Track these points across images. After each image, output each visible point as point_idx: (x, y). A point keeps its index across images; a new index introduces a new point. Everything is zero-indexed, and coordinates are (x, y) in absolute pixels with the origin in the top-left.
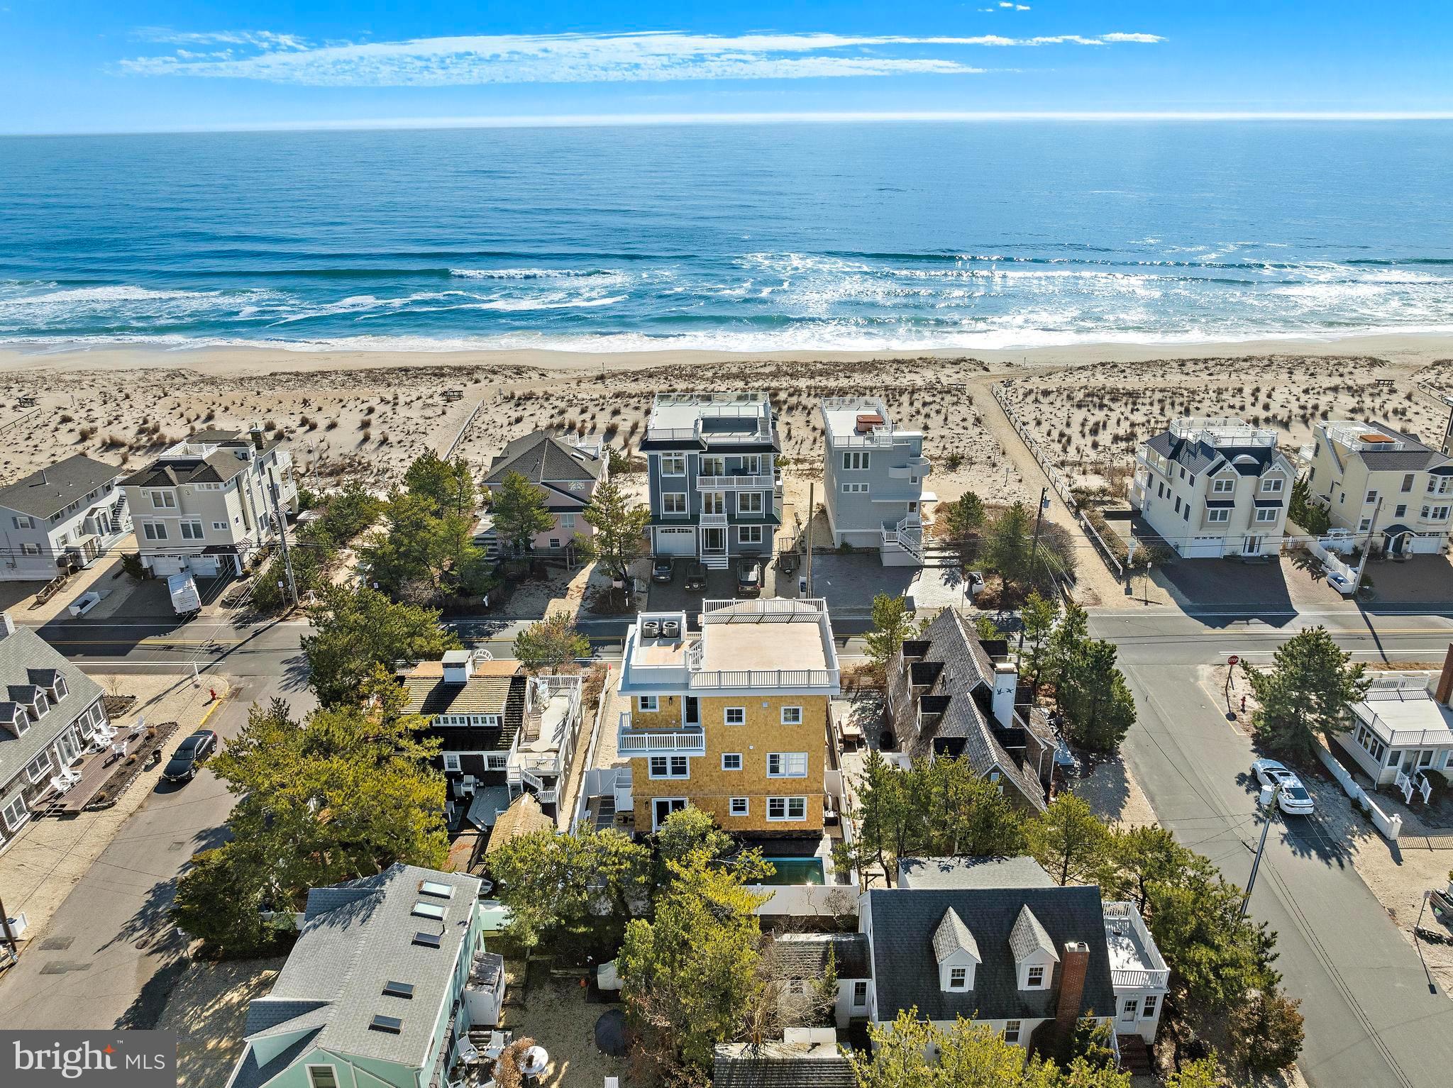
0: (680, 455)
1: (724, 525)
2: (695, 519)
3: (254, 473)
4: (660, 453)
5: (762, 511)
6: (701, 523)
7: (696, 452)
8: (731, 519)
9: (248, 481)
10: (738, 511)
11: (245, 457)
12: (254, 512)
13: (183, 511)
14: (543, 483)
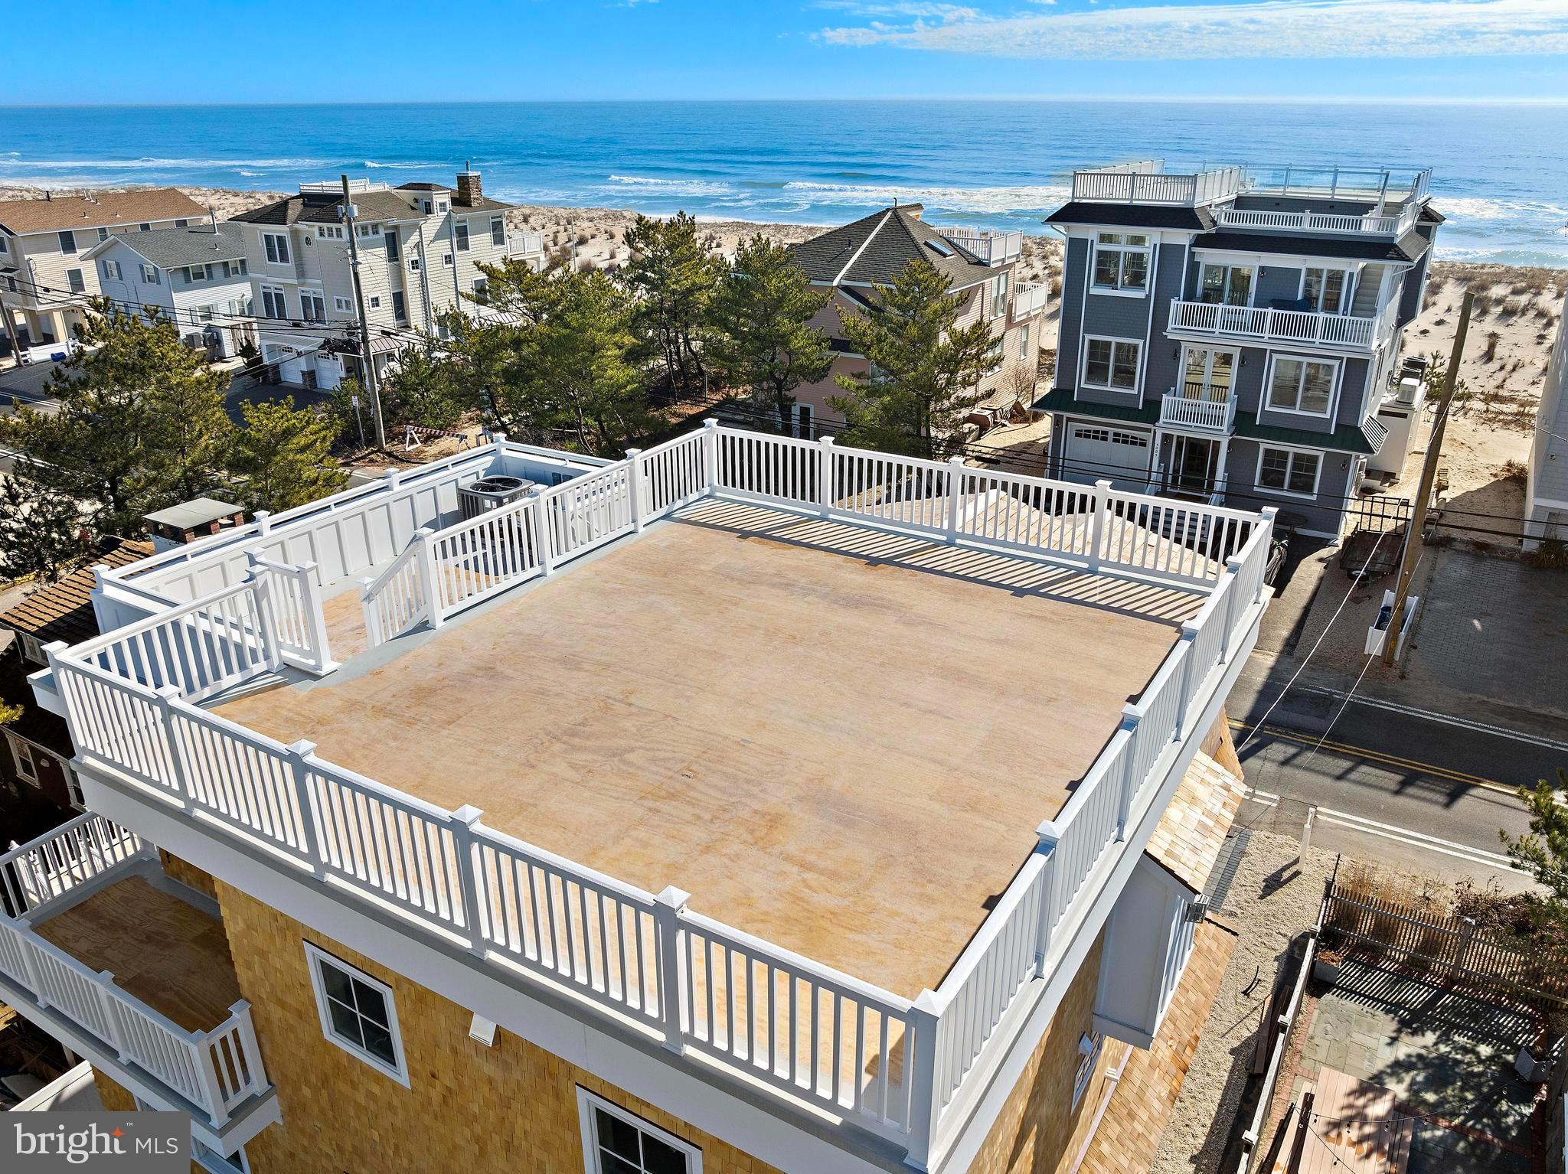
0: (1138, 240)
1: (1222, 436)
2: (1151, 411)
3: (439, 236)
4: (1091, 232)
5: (1329, 413)
6: (1162, 419)
7: (1181, 237)
8: (1244, 421)
9: (419, 246)
10: (1266, 404)
11: (428, 210)
12: (426, 302)
13: (301, 273)
14: (847, 289)
